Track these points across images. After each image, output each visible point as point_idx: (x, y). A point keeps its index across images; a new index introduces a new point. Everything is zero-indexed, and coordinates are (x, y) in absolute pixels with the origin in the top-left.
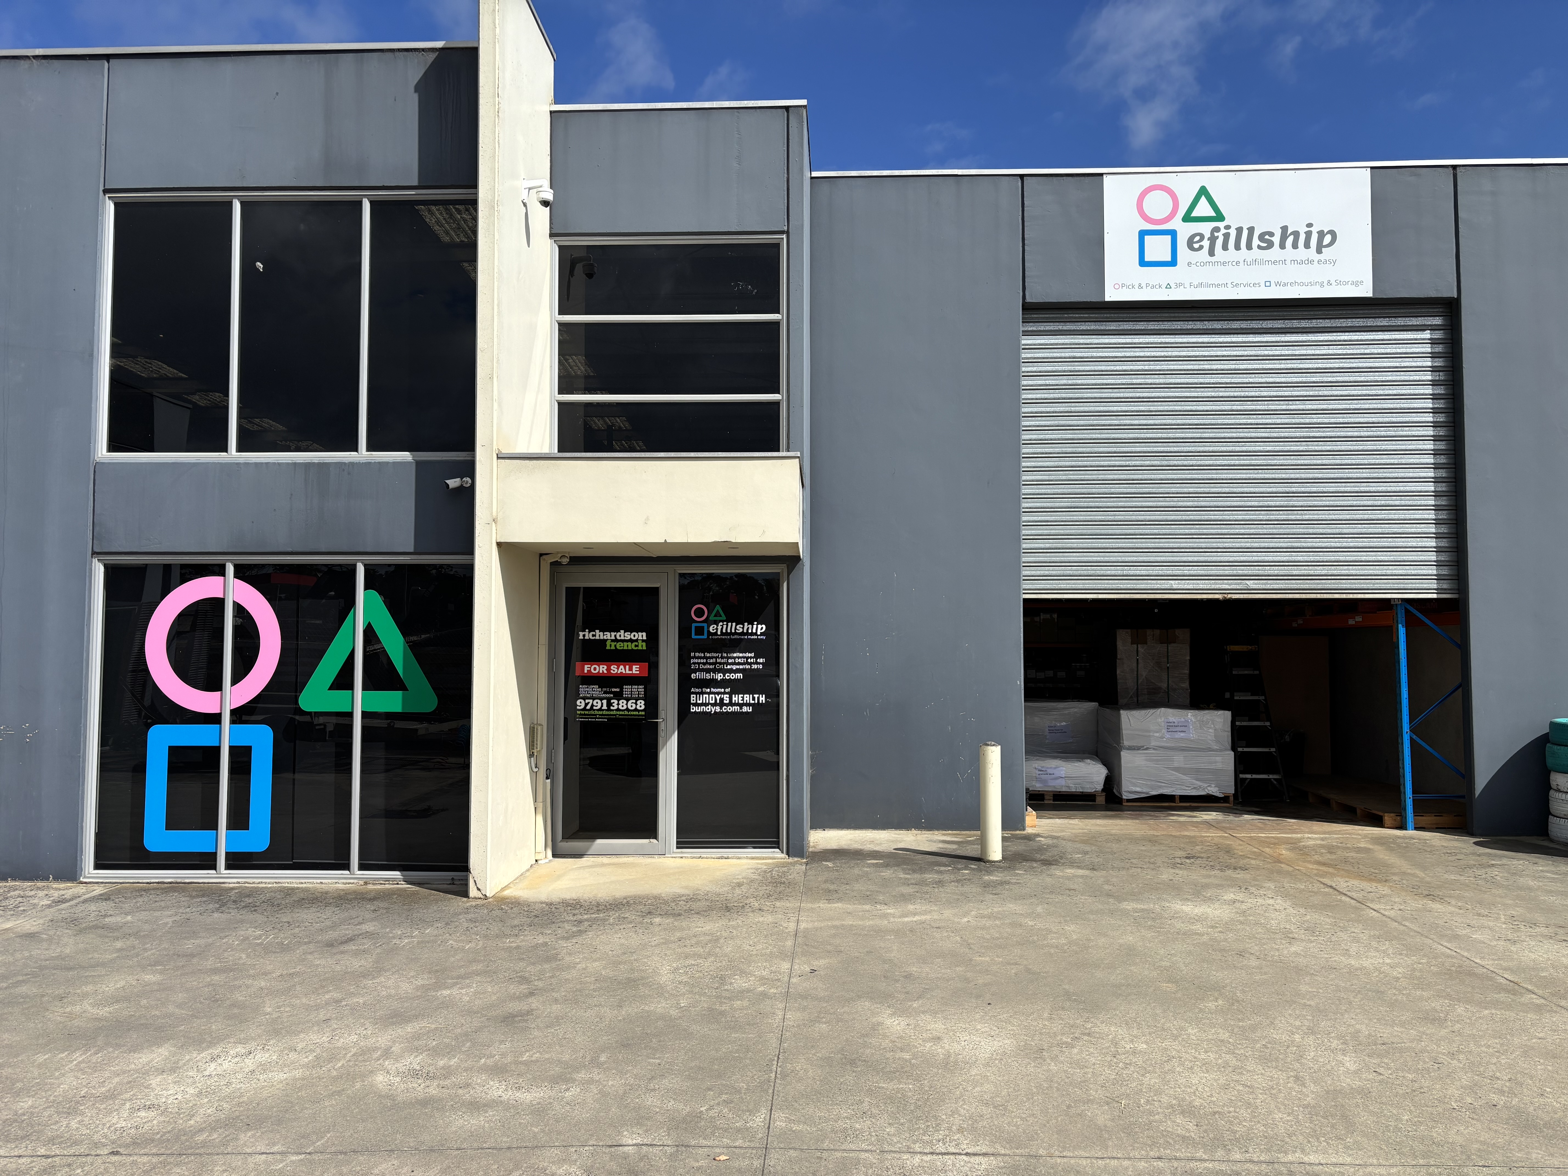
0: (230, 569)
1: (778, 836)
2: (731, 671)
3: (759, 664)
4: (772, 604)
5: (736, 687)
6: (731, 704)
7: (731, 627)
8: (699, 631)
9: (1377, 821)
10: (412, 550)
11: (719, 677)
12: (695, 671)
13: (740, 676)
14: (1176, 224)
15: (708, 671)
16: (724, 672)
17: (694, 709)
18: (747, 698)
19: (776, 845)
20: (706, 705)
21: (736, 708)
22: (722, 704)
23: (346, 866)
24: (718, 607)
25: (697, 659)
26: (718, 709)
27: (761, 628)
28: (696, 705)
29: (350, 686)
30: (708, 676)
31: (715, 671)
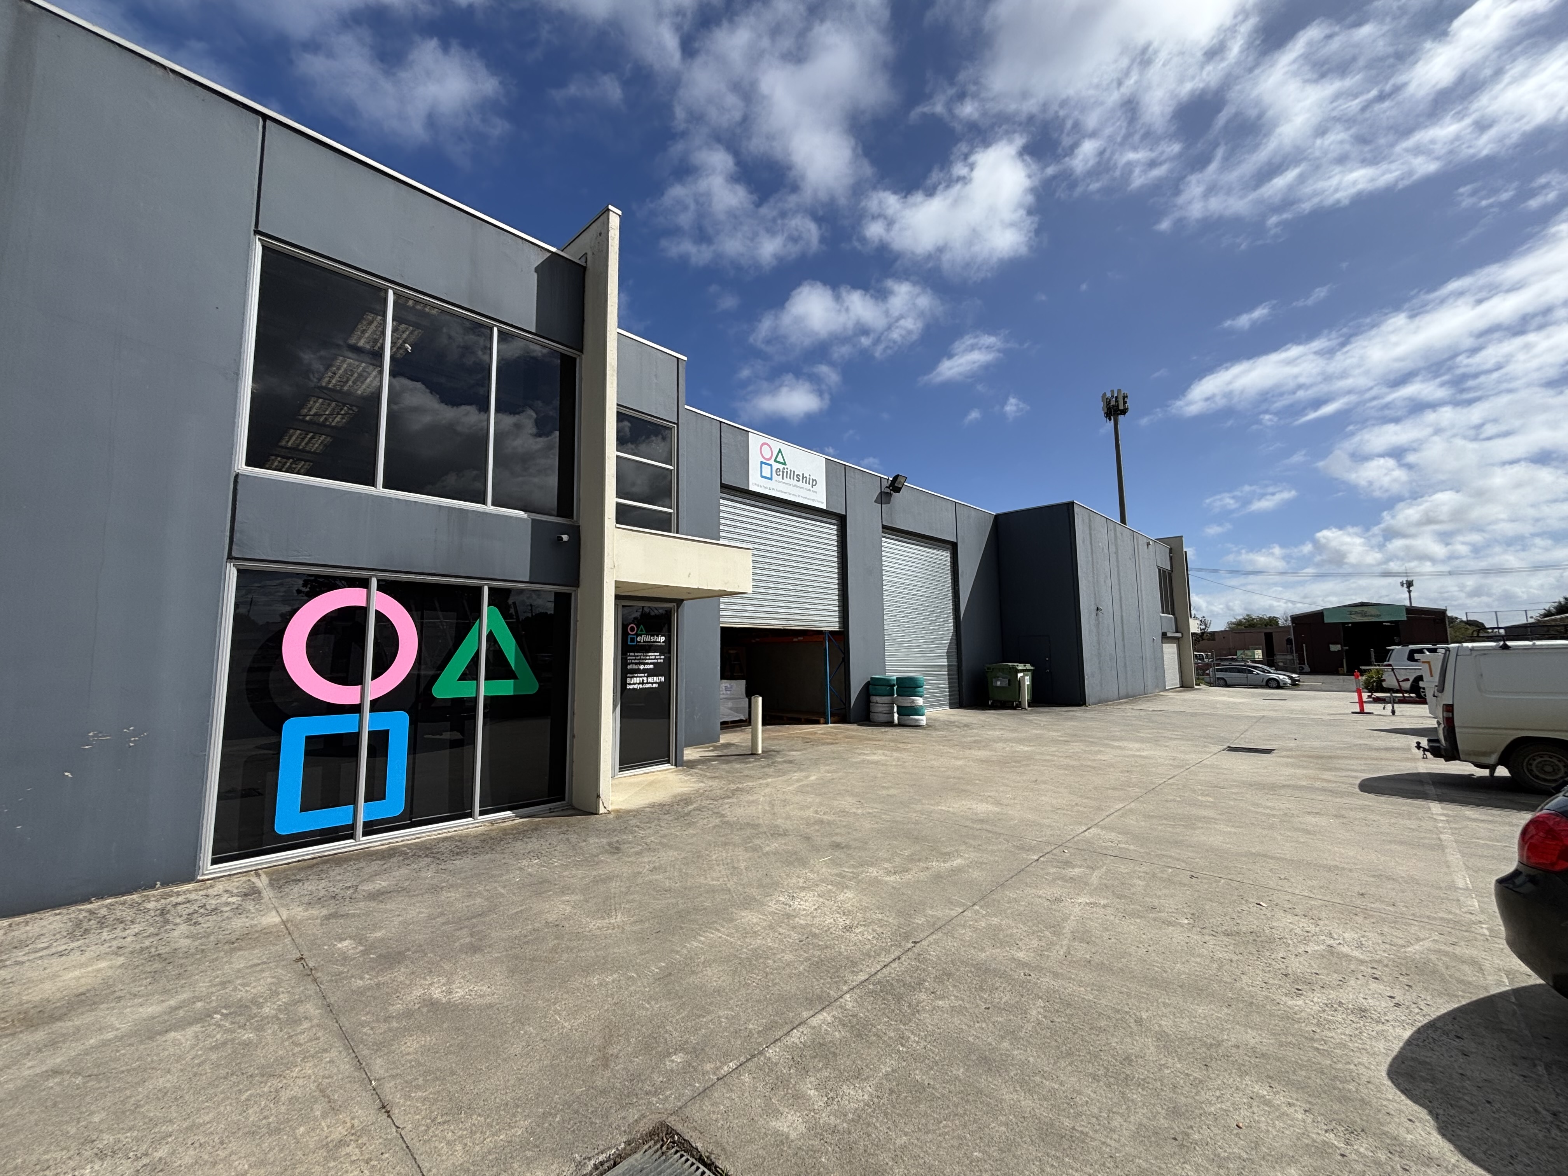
0: (374, 583)
1: (669, 757)
2: (648, 664)
3: (661, 659)
4: (666, 626)
5: (650, 673)
6: (648, 683)
7: (648, 638)
8: (632, 640)
9: (818, 722)
10: (527, 580)
11: (642, 667)
12: (630, 664)
13: (652, 666)
14: (772, 462)
15: (636, 664)
16: (644, 664)
17: (629, 687)
18: (656, 679)
19: (668, 762)
20: (635, 684)
21: (650, 685)
22: (643, 683)
23: (470, 815)
24: (642, 626)
25: (631, 656)
26: (641, 686)
27: (662, 639)
28: (630, 684)
29: (476, 678)
30: (636, 667)
31: (640, 664)
